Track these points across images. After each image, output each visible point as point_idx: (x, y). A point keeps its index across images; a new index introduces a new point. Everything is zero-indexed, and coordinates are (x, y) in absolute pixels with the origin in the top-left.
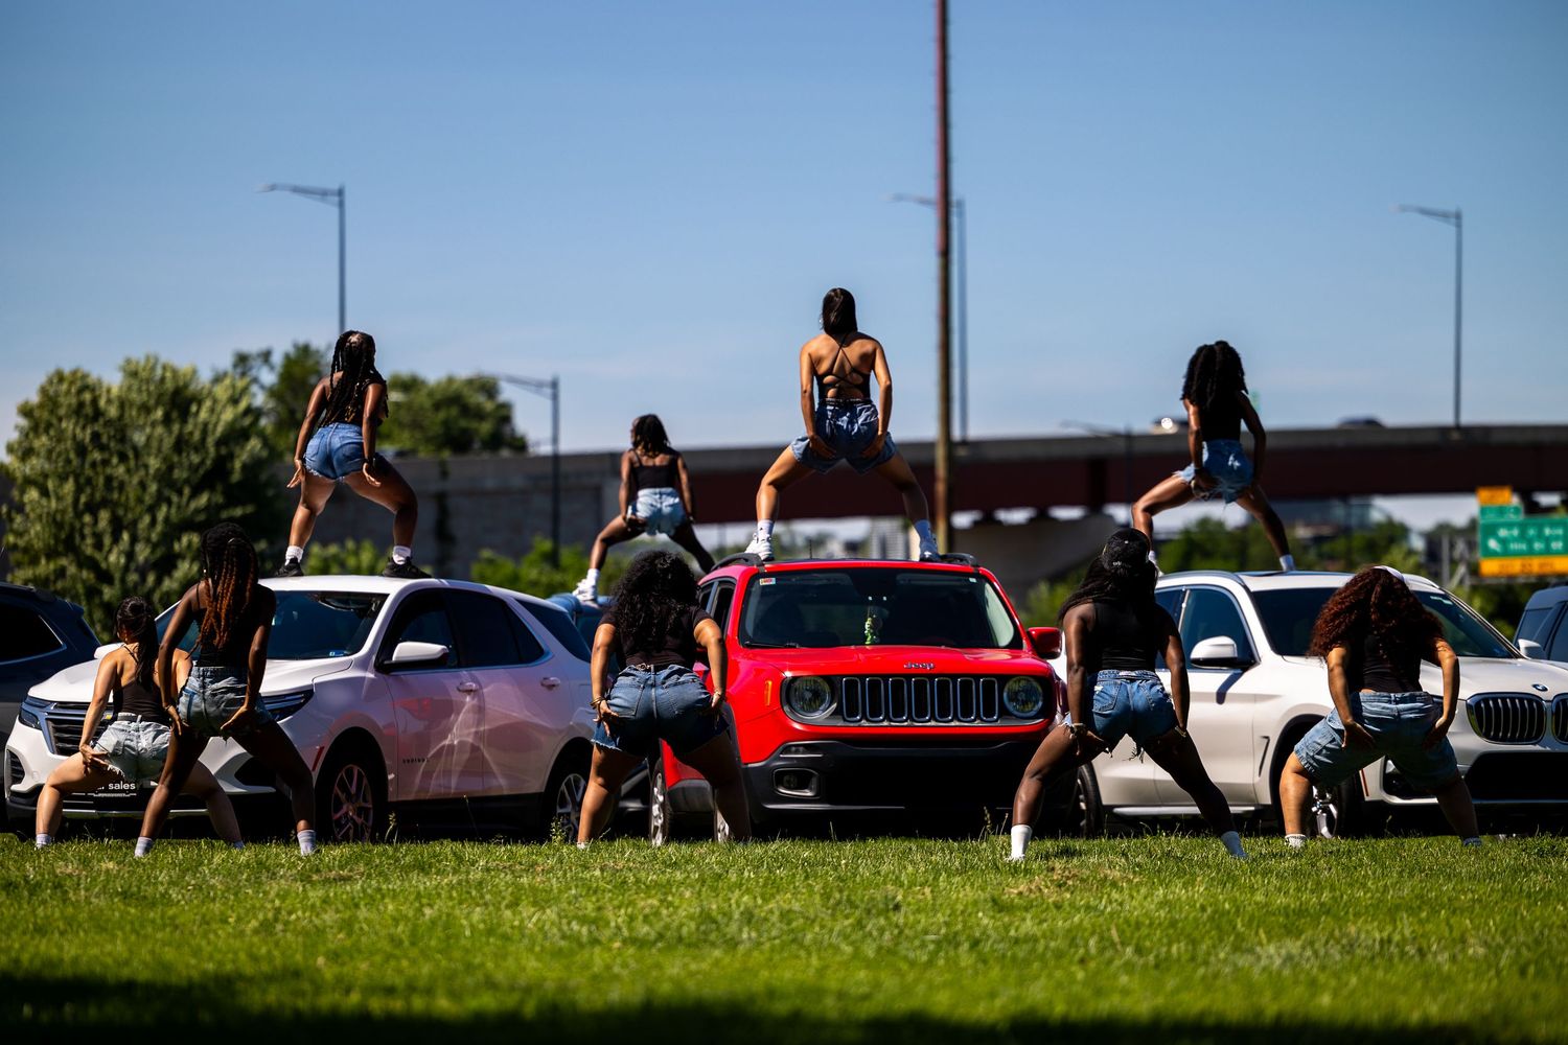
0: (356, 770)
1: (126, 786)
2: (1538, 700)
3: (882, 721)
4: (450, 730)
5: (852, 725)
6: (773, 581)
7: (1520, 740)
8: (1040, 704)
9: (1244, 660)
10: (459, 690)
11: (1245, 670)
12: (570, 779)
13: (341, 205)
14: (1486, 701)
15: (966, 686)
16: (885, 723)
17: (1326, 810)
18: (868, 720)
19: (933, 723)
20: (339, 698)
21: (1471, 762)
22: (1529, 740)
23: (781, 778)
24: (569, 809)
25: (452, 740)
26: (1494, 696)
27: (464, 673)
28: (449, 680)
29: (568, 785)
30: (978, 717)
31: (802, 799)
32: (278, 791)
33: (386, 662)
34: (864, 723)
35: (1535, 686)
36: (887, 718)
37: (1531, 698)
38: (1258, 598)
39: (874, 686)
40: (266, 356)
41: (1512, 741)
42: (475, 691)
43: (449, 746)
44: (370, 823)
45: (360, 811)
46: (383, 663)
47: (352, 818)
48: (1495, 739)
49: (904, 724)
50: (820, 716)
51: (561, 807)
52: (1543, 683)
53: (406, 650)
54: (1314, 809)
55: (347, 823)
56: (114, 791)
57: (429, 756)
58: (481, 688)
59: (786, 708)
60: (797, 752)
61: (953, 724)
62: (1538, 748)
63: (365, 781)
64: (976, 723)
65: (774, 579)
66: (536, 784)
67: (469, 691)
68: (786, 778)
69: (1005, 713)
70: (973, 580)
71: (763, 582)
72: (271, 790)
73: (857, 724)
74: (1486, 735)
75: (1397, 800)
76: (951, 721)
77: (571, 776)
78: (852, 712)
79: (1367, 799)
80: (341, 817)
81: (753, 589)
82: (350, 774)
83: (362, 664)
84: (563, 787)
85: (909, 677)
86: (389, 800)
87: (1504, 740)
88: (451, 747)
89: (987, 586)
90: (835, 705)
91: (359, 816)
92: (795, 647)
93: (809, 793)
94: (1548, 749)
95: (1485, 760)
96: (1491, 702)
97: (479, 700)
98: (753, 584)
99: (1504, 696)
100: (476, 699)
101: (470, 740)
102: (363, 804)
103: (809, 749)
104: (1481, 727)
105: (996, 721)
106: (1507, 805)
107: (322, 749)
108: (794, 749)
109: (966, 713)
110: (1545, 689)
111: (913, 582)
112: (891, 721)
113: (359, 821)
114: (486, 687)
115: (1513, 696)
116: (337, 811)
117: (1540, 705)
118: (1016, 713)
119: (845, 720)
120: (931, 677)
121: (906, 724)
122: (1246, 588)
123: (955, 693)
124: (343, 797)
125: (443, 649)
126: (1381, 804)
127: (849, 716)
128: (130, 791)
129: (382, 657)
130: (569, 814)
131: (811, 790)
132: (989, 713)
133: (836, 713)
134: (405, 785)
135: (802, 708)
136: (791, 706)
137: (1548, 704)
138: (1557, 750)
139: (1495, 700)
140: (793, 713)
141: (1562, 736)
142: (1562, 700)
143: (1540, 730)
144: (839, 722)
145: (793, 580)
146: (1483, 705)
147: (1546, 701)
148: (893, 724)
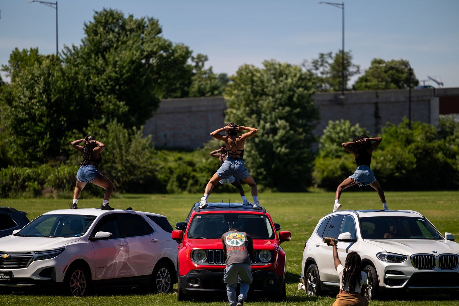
0: (80, 272)
1: (7, 277)
2: (434, 256)
3: (221, 263)
4: (115, 258)
5: (211, 265)
6: (200, 217)
7: (428, 268)
8: (271, 258)
9: (353, 240)
10: (119, 245)
11: (354, 243)
12: (162, 270)
13: (343, 8)
14: (417, 256)
16: (221, 264)
17: (370, 288)
18: (216, 263)
20: (74, 250)
21: (411, 275)
22: (431, 268)
23: (190, 280)
24: (161, 279)
25: (116, 260)
26: (419, 255)
27: (122, 239)
28: (115, 242)
29: (161, 272)
31: (195, 287)
32: (52, 279)
33: (93, 238)
34: (215, 264)
35: (433, 252)
36: (222, 263)
37: (431, 256)
38: (361, 220)
39: (218, 253)
41: (425, 268)
42: (125, 245)
43: (114, 263)
44: (85, 287)
45: (81, 284)
46: (92, 238)
47: (78, 286)
48: (419, 268)
50: (202, 262)
51: (158, 279)
52: (436, 250)
53: (100, 234)
54: (368, 288)
55: (76, 288)
56: (3, 279)
57: (107, 266)
58: (128, 244)
59: (192, 259)
60: (195, 273)
62: (433, 271)
63: (83, 275)
65: (201, 216)
66: (149, 272)
67: (123, 245)
68: (192, 281)
69: (259, 261)
70: (262, 217)
71: (197, 217)
72: (50, 279)
74: (417, 267)
75: (388, 287)
77: (162, 269)
78: (211, 261)
79: (380, 286)
80: (74, 286)
81: (194, 220)
82: (77, 273)
83: (84, 239)
84: (159, 272)
86: (92, 280)
87: (422, 268)
88: (116, 263)
89: (267, 219)
90: (206, 259)
91: (81, 285)
92: (202, 239)
93: (197, 285)
94: (436, 271)
95: (415, 275)
96: (418, 257)
97: (126, 248)
98: (195, 218)
99: (422, 255)
100: (125, 248)
101: (123, 260)
102: (82, 282)
103: (198, 272)
104: (415, 264)
105: (256, 264)
106: (421, 288)
107: (66, 266)
108: (194, 272)
110: (436, 252)
111: (244, 217)
112: (223, 264)
113: (81, 287)
114: (129, 244)
115: (425, 255)
116: (72, 285)
117: (434, 258)
118: (263, 261)
119: (209, 263)
122: (358, 216)
124: (75, 280)
125: (110, 234)
126: (384, 287)
127: (210, 262)
128: (8, 279)
129: (92, 237)
130: (161, 281)
131: (198, 284)
133: (207, 261)
134: (97, 275)
135: (198, 260)
136: (194, 259)
137: (437, 257)
138: (439, 271)
139: (419, 256)
140: (194, 261)
141: (441, 267)
142: (441, 256)
143: (434, 265)
144: (207, 264)
145: (207, 217)
146: (415, 258)
147: (436, 256)
148: (224, 264)
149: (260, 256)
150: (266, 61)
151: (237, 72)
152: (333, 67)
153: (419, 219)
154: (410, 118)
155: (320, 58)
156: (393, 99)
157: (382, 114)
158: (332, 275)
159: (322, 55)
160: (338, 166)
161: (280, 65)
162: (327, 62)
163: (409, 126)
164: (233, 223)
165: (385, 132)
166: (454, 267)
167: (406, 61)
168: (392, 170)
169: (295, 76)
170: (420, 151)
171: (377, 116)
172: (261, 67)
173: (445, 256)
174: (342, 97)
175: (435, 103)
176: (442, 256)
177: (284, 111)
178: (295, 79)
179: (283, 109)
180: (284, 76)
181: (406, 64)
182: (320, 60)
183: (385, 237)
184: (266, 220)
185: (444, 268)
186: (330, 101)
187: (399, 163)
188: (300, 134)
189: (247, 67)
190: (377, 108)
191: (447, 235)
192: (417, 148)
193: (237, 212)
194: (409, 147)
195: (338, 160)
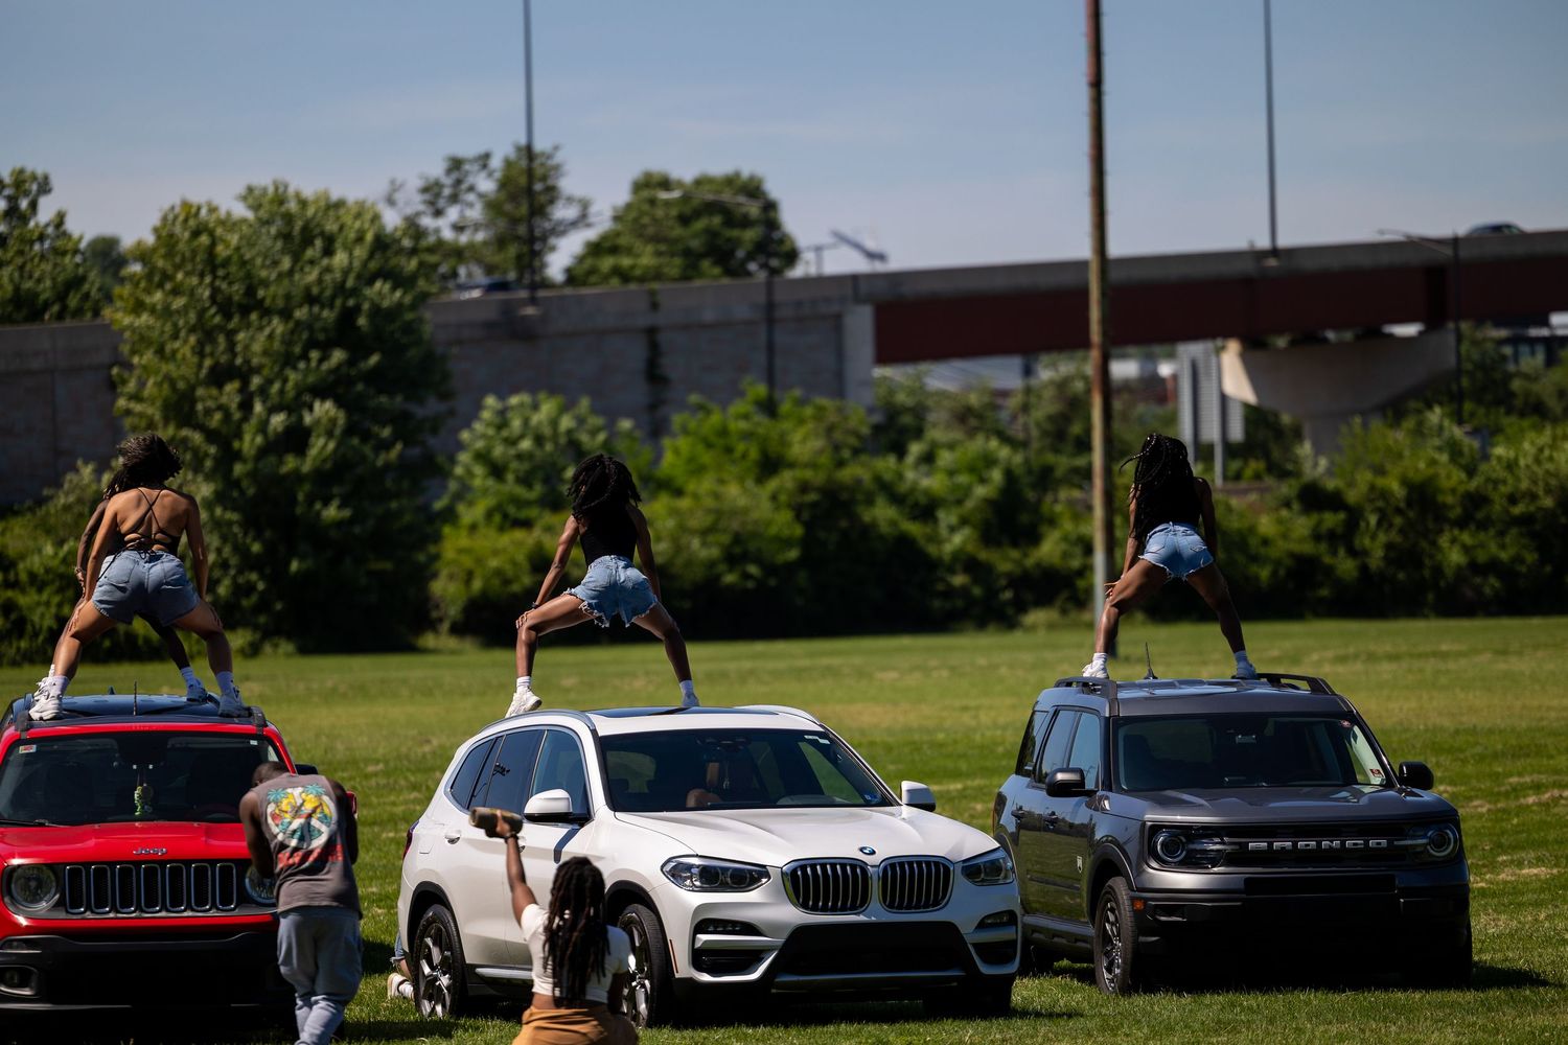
2: (863, 866)
3: (108, 912)
5: (75, 917)
6: (33, 749)
7: (844, 910)
9: (578, 817)
11: (582, 826)
14: (803, 868)
15: (201, 873)
16: (111, 915)
17: (643, 986)
18: (93, 912)
19: (163, 914)
21: (786, 935)
22: (854, 908)
23: (3, 975)
26: (812, 863)
30: (214, 906)
31: (22, 998)
34: (89, 915)
35: (861, 850)
36: (114, 909)
37: (855, 864)
38: (605, 745)
39: (100, 873)
40: (484, 160)
41: (834, 910)
48: (814, 909)
49: (131, 913)
50: (42, 907)
52: (871, 845)
54: (634, 984)
59: (7, 900)
60: (17, 948)
61: (185, 914)
62: (862, 918)
64: (213, 913)
65: (35, 746)
68: (8, 975)
69: (245, 900)
70: (254, 743)
71: (22, 750)
73: (79, 917)
74: (804, 906)
75: (706, 978)
76: (184, 911)
78: (75, 904)
79: (677, 976)
81: (11, 758)
85: (137, 864)
87: (825, 910)
89: (270, 749)
90: (57, 896)
92: (42, 825)
93: (27, 992)
94: (873, 918)
95: (800, 933)
96: (809, 869)
98: (12, 752)
99: (823, 862)
103: (29, 944)
104: (798, 897)
105: (235, 909)
106: (822, 981)
108: (15, 944)
109: (201, 902)
110: (873, 853)
111: (190, 746)
112: (118, 912)
115: (834, 862)
117: (864, 871)
118: (259, 900)
119: (67, 912)
120: (162, 863)
121: (134, 915)
122: (594, 732)
123: (189, 879)
126: (690, 981)
127: (72, 908)
131: (31, 988)
132: (226, 901)
133: (57, 905)
135: (26, 900)
136: (12, 898)
137: (876, 869)
138: (884, 920)
139: (813, 867)
140: (15, 906)
141: (891, 904)
142: (891, 865)
143: (865, 900)
144: (62, 915)
145: (56, 747)
146: (799, 873)
147: (872, 866)
148: (120, 915)
149: (247, 881)
150: (250, 190)
151: (156, 230)
152: (492, 206)
153: (810, 737)
154: (771, 379)
155: (449, 171)
156: (709, 316)
157: (672, 365)
158: (506, 942)
159: (456, 164)
160: (521, 557)
161: (303, 203)
162: (471, 189)
163: (769, 407)
164: (151, 767)
165: (685, 431)
166: (936, 903)
167: (752, 178)
168: (712, 564)
169: (360, 239)
170: (812, 497)
171: (654, 375)
172: (241, 211)
173: (902, 865)
174: (530, 311)
175: (861, 324)
176: (893, 866)
177: (325, 366)
178: (360, 252)
179: (321, 361)
180: (318, 243)
181: (752, 189)
182: (448, 181)
183: (691, 802)
184: (267, 750)
185: (900, 907)
186: (489, 325)
187: (738, 539)
188: (386, 446)
189: (190, 211)
190: (654, 352)
191: (909, 791)
192: (804, 487)
193: (165, 726)
194: (773, 484)
195: (519, 534)
